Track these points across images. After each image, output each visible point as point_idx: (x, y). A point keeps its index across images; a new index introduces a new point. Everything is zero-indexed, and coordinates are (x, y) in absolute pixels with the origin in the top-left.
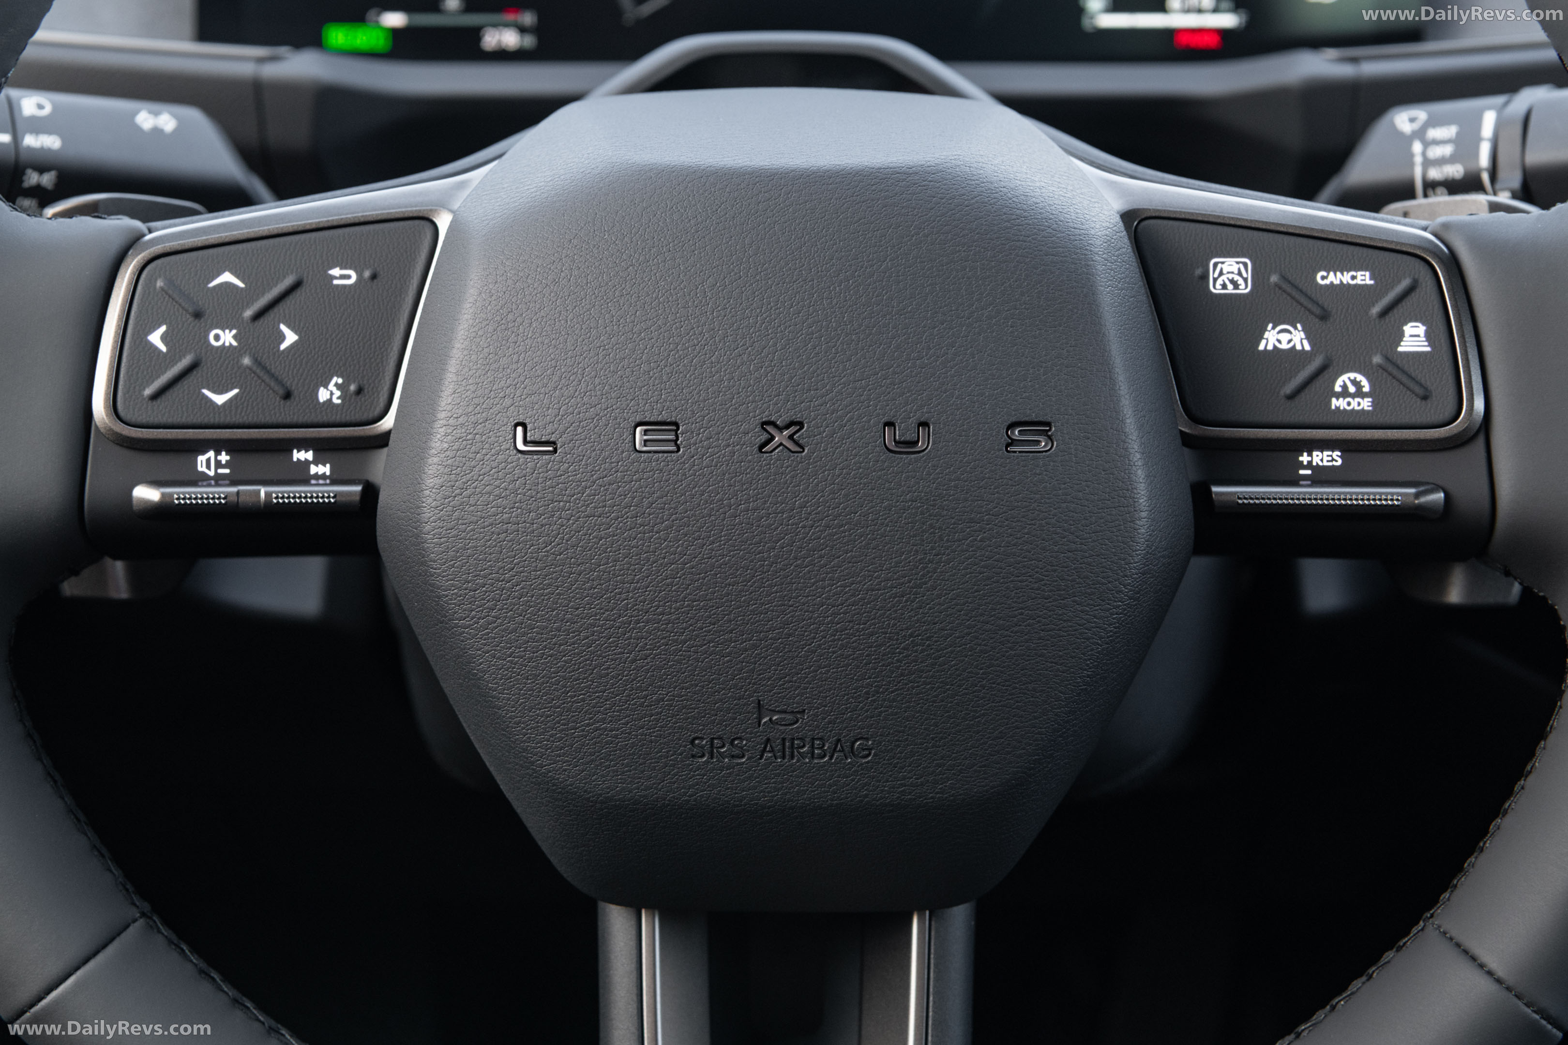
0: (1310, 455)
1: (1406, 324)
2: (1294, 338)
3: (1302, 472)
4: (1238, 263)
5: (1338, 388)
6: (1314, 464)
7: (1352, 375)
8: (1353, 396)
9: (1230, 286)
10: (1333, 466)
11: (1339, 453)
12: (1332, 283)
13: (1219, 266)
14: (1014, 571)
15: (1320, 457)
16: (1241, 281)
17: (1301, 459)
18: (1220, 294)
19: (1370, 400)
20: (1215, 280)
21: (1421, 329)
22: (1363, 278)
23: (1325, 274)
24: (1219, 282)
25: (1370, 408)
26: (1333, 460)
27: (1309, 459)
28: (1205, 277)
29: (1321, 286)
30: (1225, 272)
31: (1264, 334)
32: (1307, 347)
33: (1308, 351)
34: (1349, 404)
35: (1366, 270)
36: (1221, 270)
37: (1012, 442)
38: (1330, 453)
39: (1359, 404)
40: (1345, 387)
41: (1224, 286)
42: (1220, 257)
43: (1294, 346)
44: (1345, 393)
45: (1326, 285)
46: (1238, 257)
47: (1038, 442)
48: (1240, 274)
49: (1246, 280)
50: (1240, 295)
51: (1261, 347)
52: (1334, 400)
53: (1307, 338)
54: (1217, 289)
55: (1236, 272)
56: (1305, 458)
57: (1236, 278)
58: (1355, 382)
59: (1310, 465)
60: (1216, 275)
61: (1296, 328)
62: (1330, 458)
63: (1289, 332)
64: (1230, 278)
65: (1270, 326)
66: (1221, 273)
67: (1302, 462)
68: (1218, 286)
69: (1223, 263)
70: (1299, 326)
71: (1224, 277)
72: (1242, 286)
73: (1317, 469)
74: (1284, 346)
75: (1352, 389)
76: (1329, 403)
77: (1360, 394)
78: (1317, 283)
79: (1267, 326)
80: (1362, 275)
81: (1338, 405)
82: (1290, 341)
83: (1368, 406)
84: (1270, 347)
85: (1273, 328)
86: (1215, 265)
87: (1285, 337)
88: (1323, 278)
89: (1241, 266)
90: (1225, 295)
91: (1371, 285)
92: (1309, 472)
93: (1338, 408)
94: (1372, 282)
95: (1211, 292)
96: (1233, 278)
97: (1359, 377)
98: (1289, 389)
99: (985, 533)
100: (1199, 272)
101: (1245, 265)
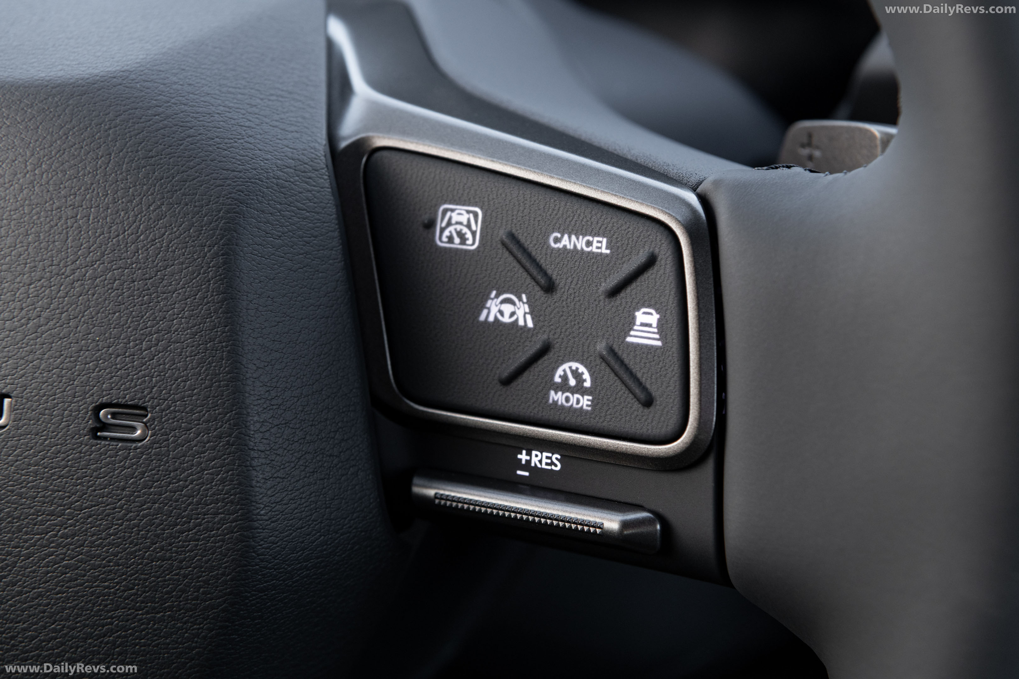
0: (529, 454)
1: (638, 310)
2: (517, 311)
3: (519, 472)
4: (468, 212)
5: (557, 379)
6: (533, 465)
7: (574, 365)
8: (573, 390)
9: (457, 240)
10: (552, 469)
11: (559, 457)
12: (565, 246)
13: (449, 214)
14: (99, 576)
15: (539, 458)
16: (469, 235)
17: (519, 456)
18: (445, 248)
19: (590, 398)
20: (442, 230)
21: (653, 318)
22: (599, 245)
23: (559, 235)
24: (447, 233)
25: (589, 408)
26: (552, 463)
27: (528, 458)
28: (430, 225)
29: (553, 249)
30: (453, 221)
31: (486, 301)
32: (530, 324)
33: (530, 329)
34: (567, 399)
35: (604, 236)
36: (450, 218)
37: (105, 427)
38: (550, 455)
39: (578, 401)
40: (565, 378)
41: (450, 239)
42: (450, 203)
43: (517, 320)
44: (564, 387)
45: (559, 249)
46: (469, 205)
47: (134, 429)
48: (469, 226)
49: (474, 233)
50: (466, 251)
51: (482, 318)
52: (552, 393)
53: (531, 313)
54: (442, 242)
55: (465, 223)
56: (523, 457)
57: (465, 230)
58: (577, 375)
59: (527, 466)
60: (444, 225)
61: (520, 299)
62: (549, 461)
63: (513, 303)
64: (458, 230)
65: (494, 293)
66: (449, 224)
67: (521, 460)
68: (445, 239)
69: (452, 210)
70: (524, 297)
71: (451, 228)
72: (470, 242)
73: (535, 470)
74: (506, 319)
75: (572, 382)
76: (547, 395)
77: (579, 389)
78: (549, 246)
79: (490, 293)
80: (598, 242)
81: (556, 399)
82: (512, 314)
83: (587, 405)
84: (491, 319)
85: (497, 296)
86: (445, 211)
87: (507, 309)
88: (557, 240)
89: (471, 216)
90: (450, 249)
91: (607, 255)
92: (527, 474)
93: (555, 403)
94: (608, 252)
95: (436, 245)
96: (461, 230)
97: (582, 369)
98: (506, 371)
99: (66, 528)
100: (426, 218)
101: (476, 215)
